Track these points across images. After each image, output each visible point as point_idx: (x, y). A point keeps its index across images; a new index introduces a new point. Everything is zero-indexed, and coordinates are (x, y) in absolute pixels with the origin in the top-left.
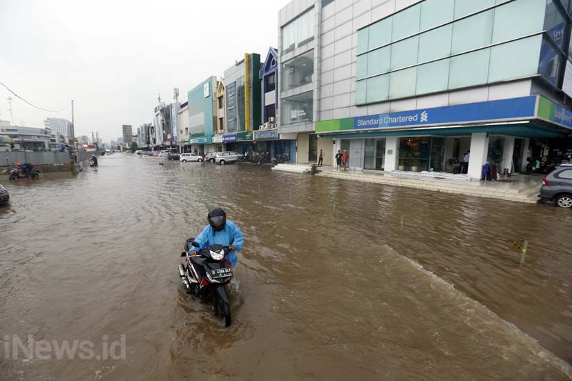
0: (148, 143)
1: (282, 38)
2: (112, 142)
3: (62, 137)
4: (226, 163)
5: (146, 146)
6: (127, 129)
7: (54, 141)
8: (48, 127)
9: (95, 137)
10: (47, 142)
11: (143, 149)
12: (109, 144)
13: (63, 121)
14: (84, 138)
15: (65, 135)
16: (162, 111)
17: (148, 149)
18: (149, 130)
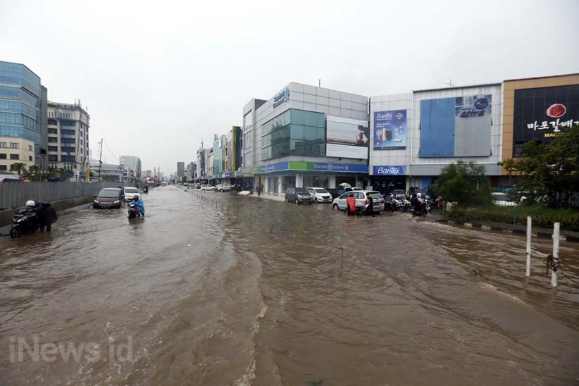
0: (193, 177)
1: (244, 121)
2: (171, 176)
3: (132, 171)
4: (224, 191)
5: (191, 179)
6: (180, 165)
7: (126, 174)
8: (123, 163)
9: (157, 171)
10: (121, 175)
11: (189, 182)
12: (169, 177)
13: (134, 158)
14: (149, 172)
15: (134, 170)
16: (201, 153)
17: (193, 182)
18: (194, 166)
